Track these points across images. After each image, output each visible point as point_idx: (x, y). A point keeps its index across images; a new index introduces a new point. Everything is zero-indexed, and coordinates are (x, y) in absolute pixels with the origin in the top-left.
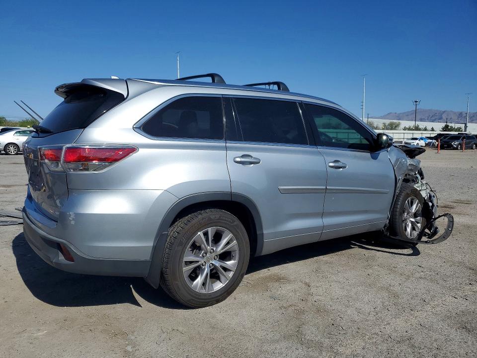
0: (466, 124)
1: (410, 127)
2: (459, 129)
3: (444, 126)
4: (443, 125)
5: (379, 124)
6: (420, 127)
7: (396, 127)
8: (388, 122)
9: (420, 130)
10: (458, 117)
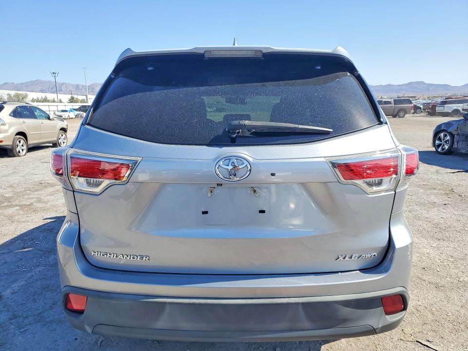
0: (87, 96)
1: (38, 99)
2: (83, 101)
3: (70, 98)
4: (69, 96)
5: (3, 95)
6: (48, 98)
7: (23, 98)
8: (13, 93)
9: (48, 101)
10: (76, 89)
